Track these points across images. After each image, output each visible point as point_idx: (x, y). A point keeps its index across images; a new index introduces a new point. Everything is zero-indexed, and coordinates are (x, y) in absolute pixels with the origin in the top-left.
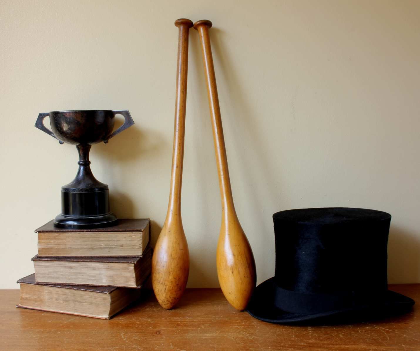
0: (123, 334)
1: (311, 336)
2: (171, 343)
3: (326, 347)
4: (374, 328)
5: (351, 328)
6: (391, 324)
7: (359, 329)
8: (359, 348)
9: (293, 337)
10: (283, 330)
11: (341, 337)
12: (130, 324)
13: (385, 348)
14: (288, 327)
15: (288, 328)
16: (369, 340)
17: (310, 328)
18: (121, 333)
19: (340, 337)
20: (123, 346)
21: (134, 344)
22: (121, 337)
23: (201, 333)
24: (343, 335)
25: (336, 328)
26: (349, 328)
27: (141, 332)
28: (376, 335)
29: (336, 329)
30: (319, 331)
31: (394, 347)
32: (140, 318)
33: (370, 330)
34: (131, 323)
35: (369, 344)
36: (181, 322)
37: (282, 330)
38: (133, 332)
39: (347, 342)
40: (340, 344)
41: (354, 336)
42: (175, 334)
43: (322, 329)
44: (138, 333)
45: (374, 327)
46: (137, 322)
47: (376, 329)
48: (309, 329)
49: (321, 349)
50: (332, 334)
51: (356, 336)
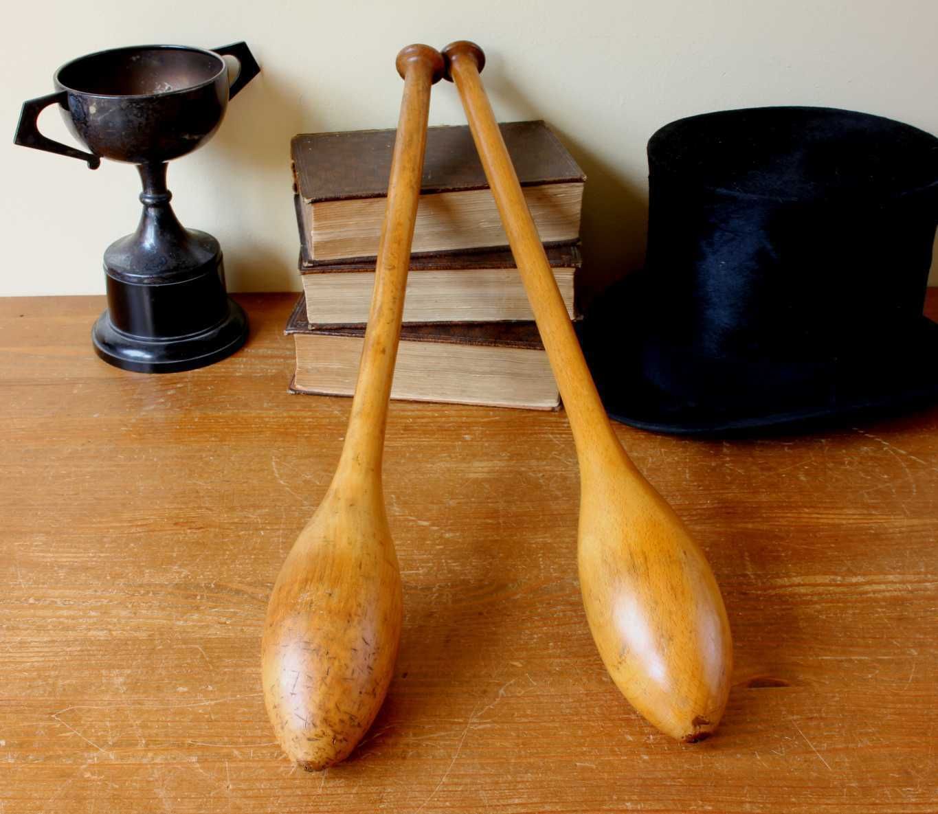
0: (276, 462)
1: (731, 475)
2: (393, 496)
3: (764, 515)
4: (882, 449)
5: (827, 448)
6: (922, 436)
7: (844, 451)
8: (844, 522)
9: (687, 475)
10: (663, 450)
11: (802, 481)
12: (293, 424)
13: (906, 522)
14: (674, 442)
15: (674, 446)
16: (868, 493)
17: (728, 445)
18: (272, 459)
19: (798, 479)
20: (279, 504)
21: (306, 499)
22: (273, 472)
23: (464, 459)
24: (807, 473)
25: (790, 447)
26: (822, 448)
27: (320, 456)
28: (886, 476)
29: (791, 451)
30: (750, 459)
31: (928, 521)
32: (314, 405)
33: (872, 458)
34: (292, 421)
35: (868, 507)
36: (414, 418)
37: (661, 451)
38: (299, 454)
39: (815, 499)
40: (800, 507)
41: (832, 478)
42: (403, 461)
43: (757, 452)
44: (311, 460)
45: (880, 447)
46: (305, 418)
47: (886, 452)
48: (725, 450)
49: (753, 522)
50: (781, 470)
51: (837, 480)
